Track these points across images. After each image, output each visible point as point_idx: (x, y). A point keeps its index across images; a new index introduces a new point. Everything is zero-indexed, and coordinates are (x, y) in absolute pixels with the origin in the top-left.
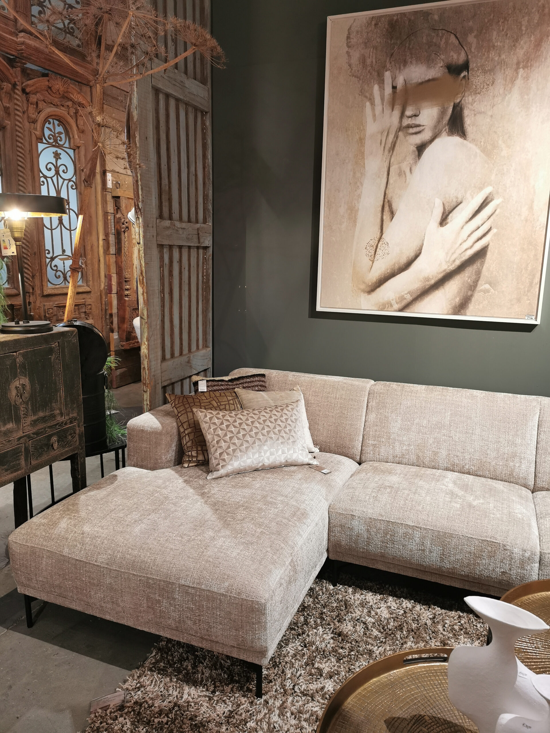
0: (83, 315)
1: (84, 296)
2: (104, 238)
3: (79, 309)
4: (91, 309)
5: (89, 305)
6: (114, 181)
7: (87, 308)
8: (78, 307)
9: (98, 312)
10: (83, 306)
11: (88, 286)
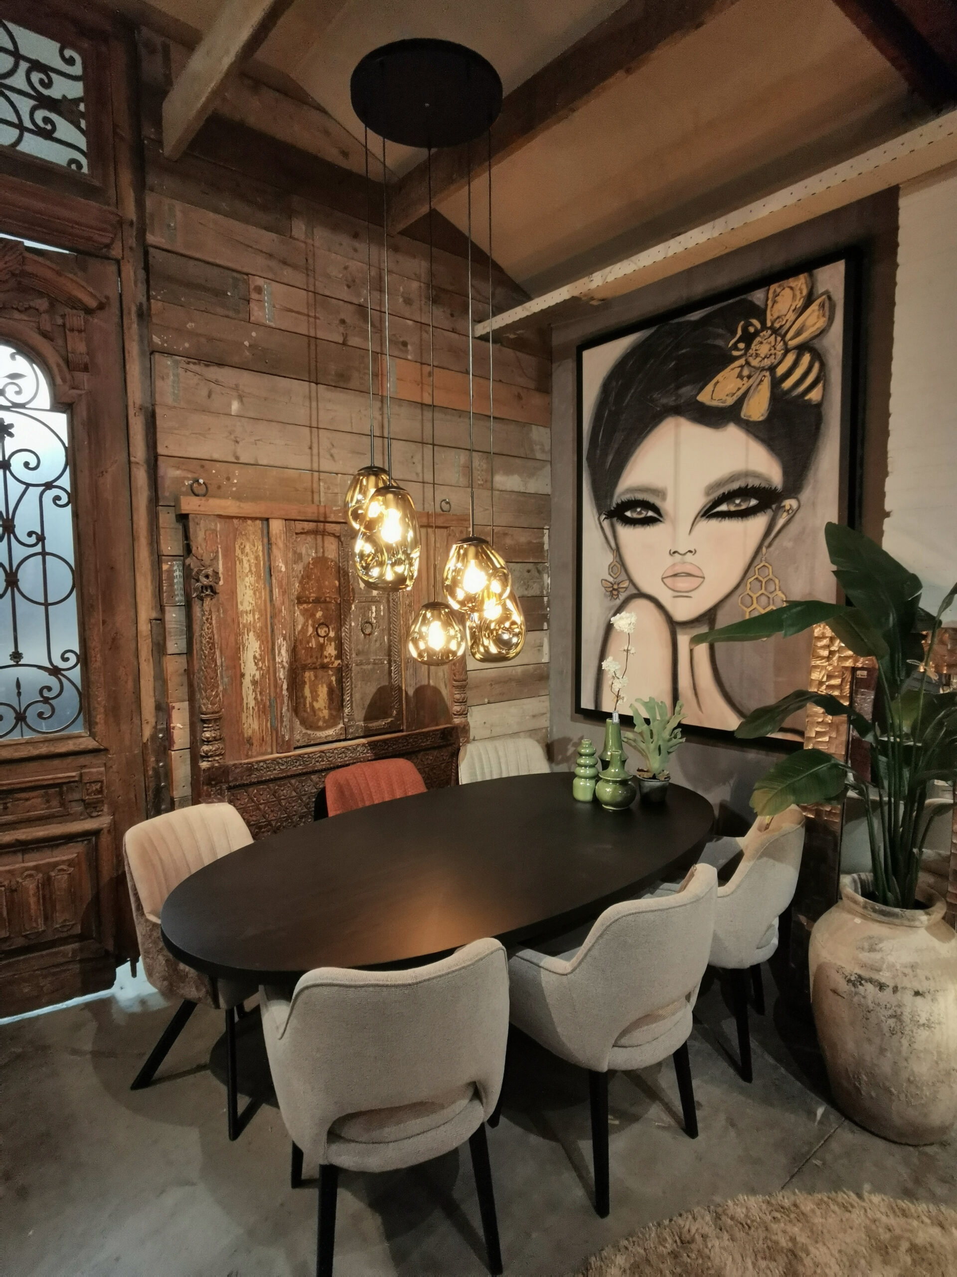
0: (78, 808)
1: (82, 760)
2: (154, 615)
3: (61, 794)
4: (100, 791)
5: (94, 782)
6: (188, 479)
7: (90, 791)
8: (57, 789)
9: (132, 796)
10: (77, 787)
11: (93, 735)
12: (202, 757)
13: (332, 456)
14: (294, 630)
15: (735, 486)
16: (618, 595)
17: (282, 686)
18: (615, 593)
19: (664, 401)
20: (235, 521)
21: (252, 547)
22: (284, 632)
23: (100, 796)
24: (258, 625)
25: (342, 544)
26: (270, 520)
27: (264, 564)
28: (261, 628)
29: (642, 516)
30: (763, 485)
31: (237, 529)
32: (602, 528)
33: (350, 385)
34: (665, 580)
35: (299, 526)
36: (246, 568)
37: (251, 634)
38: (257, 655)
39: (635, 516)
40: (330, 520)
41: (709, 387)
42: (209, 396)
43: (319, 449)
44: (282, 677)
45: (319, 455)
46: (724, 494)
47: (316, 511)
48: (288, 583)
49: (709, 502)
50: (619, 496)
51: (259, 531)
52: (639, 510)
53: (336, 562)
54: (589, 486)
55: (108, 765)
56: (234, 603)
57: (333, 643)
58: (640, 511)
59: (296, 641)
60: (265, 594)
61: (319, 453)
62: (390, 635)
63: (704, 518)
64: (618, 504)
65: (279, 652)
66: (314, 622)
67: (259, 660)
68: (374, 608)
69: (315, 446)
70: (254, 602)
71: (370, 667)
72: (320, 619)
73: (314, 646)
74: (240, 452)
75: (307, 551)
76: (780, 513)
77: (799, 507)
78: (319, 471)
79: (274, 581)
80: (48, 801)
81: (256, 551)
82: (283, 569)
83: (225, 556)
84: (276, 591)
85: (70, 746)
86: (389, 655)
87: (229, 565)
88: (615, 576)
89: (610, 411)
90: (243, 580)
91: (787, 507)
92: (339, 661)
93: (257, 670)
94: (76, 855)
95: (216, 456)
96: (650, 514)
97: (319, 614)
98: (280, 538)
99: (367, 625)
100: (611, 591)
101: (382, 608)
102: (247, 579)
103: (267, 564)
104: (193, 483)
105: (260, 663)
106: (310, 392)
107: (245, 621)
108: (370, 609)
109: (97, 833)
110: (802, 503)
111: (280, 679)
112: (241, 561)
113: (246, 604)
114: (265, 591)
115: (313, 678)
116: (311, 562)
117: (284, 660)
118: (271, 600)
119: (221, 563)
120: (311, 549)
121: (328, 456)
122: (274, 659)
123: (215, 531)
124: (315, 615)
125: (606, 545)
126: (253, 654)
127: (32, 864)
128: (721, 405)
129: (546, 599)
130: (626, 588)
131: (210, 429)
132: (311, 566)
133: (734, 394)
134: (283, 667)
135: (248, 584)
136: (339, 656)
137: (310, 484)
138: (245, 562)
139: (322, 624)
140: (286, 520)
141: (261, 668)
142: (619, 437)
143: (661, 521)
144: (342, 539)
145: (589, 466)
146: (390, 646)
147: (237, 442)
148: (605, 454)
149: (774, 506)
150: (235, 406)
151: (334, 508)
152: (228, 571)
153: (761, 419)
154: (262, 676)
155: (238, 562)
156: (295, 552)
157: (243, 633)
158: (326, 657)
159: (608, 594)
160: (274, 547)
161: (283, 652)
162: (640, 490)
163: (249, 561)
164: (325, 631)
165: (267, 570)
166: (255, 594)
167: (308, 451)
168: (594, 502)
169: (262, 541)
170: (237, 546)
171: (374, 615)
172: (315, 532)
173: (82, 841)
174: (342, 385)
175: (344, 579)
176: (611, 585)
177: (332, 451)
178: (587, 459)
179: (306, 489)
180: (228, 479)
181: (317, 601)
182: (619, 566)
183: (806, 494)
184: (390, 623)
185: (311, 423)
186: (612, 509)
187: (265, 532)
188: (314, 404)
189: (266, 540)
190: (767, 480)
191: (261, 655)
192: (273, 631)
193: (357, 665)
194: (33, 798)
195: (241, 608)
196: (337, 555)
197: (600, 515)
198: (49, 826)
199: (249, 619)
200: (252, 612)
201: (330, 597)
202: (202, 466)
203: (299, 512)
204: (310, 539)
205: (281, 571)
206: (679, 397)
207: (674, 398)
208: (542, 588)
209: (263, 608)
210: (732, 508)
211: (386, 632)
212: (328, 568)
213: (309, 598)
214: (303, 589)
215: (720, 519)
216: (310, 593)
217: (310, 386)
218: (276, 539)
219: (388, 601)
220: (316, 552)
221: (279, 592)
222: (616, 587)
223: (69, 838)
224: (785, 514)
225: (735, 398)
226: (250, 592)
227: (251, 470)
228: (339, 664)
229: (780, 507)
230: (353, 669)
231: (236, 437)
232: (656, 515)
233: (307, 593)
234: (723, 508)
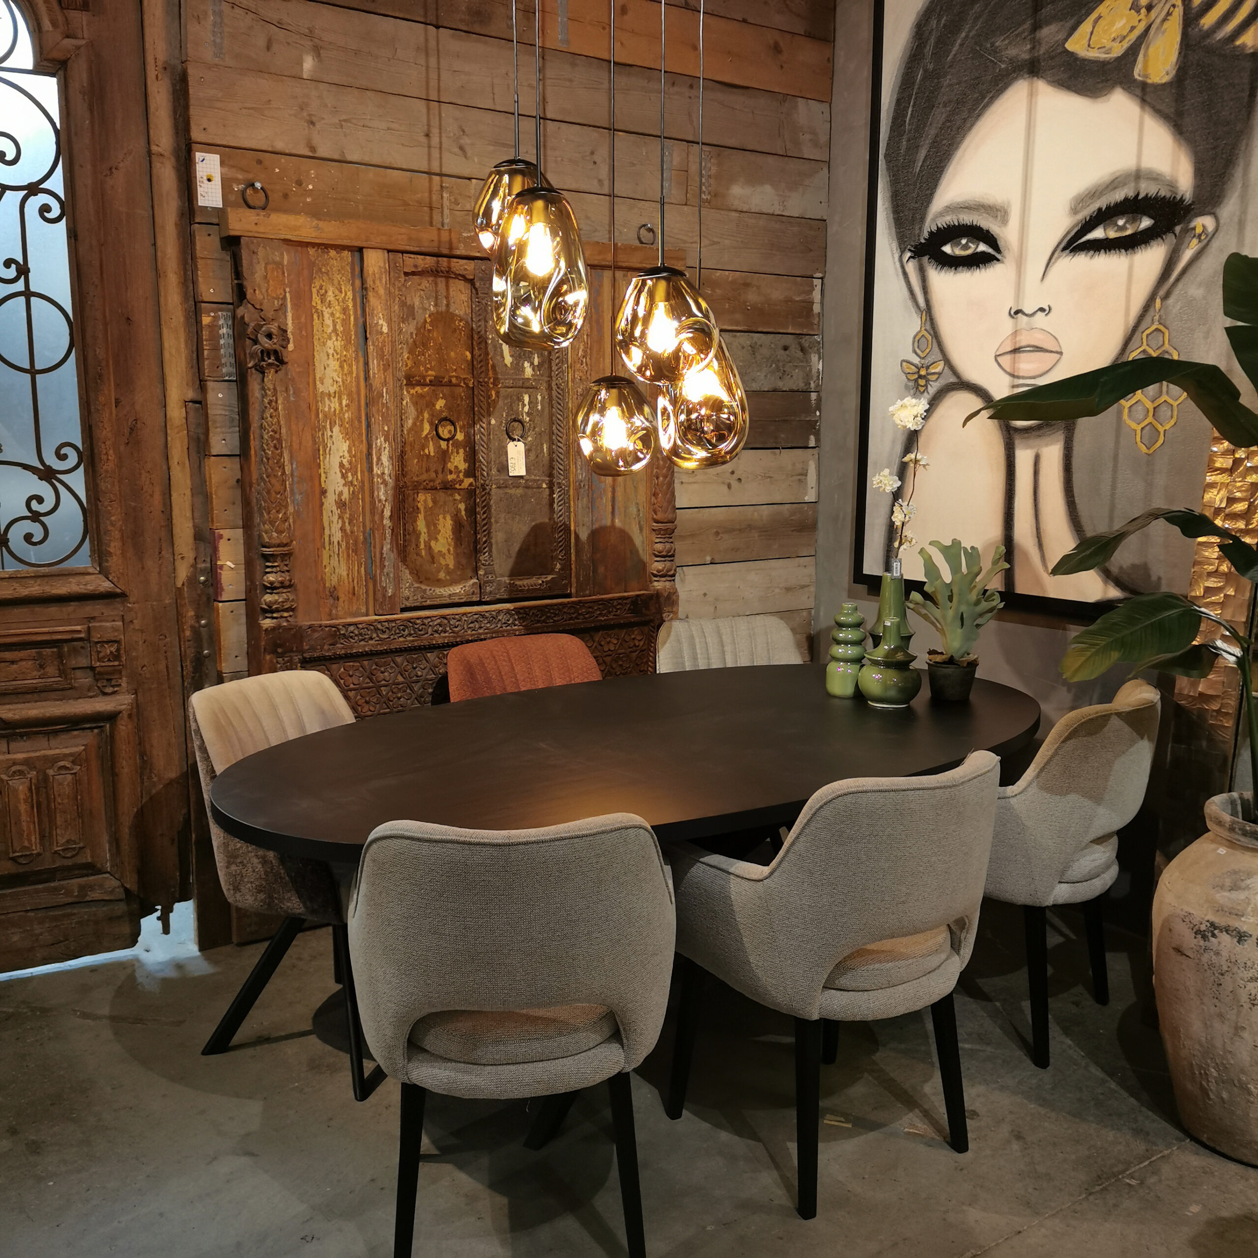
0: (84, 680)
1: (90, 609)
2: (190, 394)
3: (60, 656)
4: (116, 656)
5: (108, 642)
6: (238, 181)
7: (101, 655)
8: (55, 650)
9: (162, 666)
10: (82, 648)
11: (104, 572)
12: (264, 611)
13: (461, 148)
14: (402, 426)
15: (1118, 196)
16: (926, 386)
17: (383, 512)
18: (922, 382)
19: (1012, 52)
20: (311, 251)
21: (337, 292)
22: (386, 428)
23: (116, 663)
24: (346, 416)
25: (477, 294)
26: (364, 250)
27: (356, 319)
28: (351, 421)
29: (969, 252)
30: (1163, 193)
31: (314, 264)
32: (905, 274)
33: (493, 30)
34: (999, 359)
35: (410, 262)
36: (328, 326)
37: (336, 429)
38: (345, 461)
39: (958, 252)
40: (458, 253)
41: (1086, 27)
42: (268, 48)
43: (440, 137)
44: (383, 498)
45: (440, 148)
46: (1100, 209)
47: (436, 238)
48: (393, 351)
49: (1077, 225)
50: (933, 220)
51: (348, 268)
52: (964, 241)
53: (467, 322)
54: (888, 204)
55: (127, 619)
56: (311, 380)
57: (461, 451)
58: (967, 243)
59: (404, 443)
60: (357, 369)
61: (441, 143)
62: (551, 443)
63: (1068, 251)
64: (931, 233)
65: (379, 459)
66: (432, 415)
67: (347, 471)
68: (526, 398)
69: (435, 131)
70: (340, 380)
71: (519, 492)
72: (441, 411)
73: (432, 454)
74: (317, 140)
75: (422, 303)
76: (1187, 240)
77: (1217, 229)
78: (441, 175)
79: (371, 348)
80: (42, 666)
81: (344, 300)
82: (385, 329)
83: (296, 306)
84: (374, 364)
85: (72, 586)
86: (551, 475)
87: (303, 320)
88: (922, 355)
89: (926, 71)
90: (324, 344)
91: (1199, 230)
92: (471, 480)
93: (344, 485)
94: (83, 748)
95: (280, 146)
96: (982, 247)
97: (440, 404)
98: (380, 279)
99: (516, 424)
100: (916, 380)
101: (539, 398)
102: (330, 343)
103: (361, 321)
104: (245, 189)
105: (350, 474)
106: (427, 40)
107: (326, 409)
108: (520, 399)
109: (112, 717)
110: (1222, 221)
111: (380, 501)
112: (321, 315)
113: (328, 381)
114: (358, 362)
115: (430, 504)
116: (428, 320)
117: (386, 472)
118: (367, 378)
119: (290, 315)
120: (428, 299)
121: (457, 150)
122: (371, 470)
123: (279, 265)
124: (434, 405)
125: (910, 303)
126: (339, 460)
127: (20, 756)
128: (1103, 56)
129: (814, 396)
130: (940, 374)
131: (270, 101)
132: (428, 327)
133: (1124, 37)
134: (385, 483)
135: (331, 351)
136: (471, 472)
137: (427, 195)
138: (326, 316)
139: (445, 419)
140: (389, 251)
141: (351, 482)
142: (939, 116)
143: (998, 260)
144: (477, 285)
145: (888, 169)
146: (551, 460)
147: (313, 123)
148: (914, 148)
149: (1178, 229)
150: (308, 64)
151: (465, 235)
152: (300, 330)
153: (1166, 79)
154: (353, 495)
155: (315, 316)
156: (403, 304)
157: (325, 427)
158: (451, 472)
159: (911, 384)
160: (371, 294)
161: (385, 459)
162: (966, 208)
163: (332, 314)
164: (450, 432)
165: (361, 330)
166: (341, 367)
167: (424, 140)
168: (894, 230)
169: (353, 285)
170: (314, 291)
171: (526, 409)
172: (435, 273)
173: (91, 729)
174: (477, 28)
175: (479, 349)
176: (915, 370)
177: (462, 141)
178: (886, 156)
179: (419, 203)
180: (299, 183)
181: (437, 383)
182: (930, 338)
183: (1229, 208)
184: (552, 423)
185: (428, 94)
186: (923, 241)
187: (357, 269)
188: (433, 61)
189: (358, 283)
190: (1172, 185)
191: (350, 463)
192: (369, 426)
193: (499, 487)
194: (21, 660)
195: (321, 388)
196: (469, 311)
197: (902, 252)
198: (44, 703)
199: (332, 405)
200: (339, 395)
201: (456, 377)
202: (259, 162)
203: (410, 239)
204: (426, 283)
205: (382, 333)
206: (1035, 44)
207: (1029, 47)
208: (808, 376)
209: (354, 389)
210: (1112, 234)
211: (547, 438)
212: (454, 331)
213: (424, 377)
214: (416, 363)
215: (1092, 252)
216: (427, 370)
217: (426, 31)
218: (374, 282)
219: (550, 388)
220: (436, 305)
221: (379, 365)
222: (923, 372)
223: (74, 723)
224: (1195, 241)
225: (1126, 45)
226: (334, 364)
227: (334, 170)
228: (471, 484)
229: (1187, 231)
230: (493, 492)
231: (310, 115)
232: (990, 251)
233: (422, 369)
234: (1098, 233)
